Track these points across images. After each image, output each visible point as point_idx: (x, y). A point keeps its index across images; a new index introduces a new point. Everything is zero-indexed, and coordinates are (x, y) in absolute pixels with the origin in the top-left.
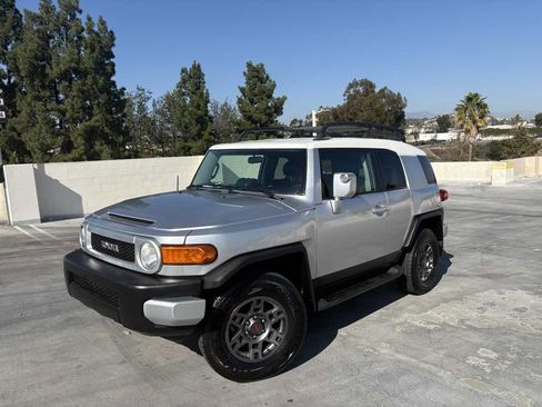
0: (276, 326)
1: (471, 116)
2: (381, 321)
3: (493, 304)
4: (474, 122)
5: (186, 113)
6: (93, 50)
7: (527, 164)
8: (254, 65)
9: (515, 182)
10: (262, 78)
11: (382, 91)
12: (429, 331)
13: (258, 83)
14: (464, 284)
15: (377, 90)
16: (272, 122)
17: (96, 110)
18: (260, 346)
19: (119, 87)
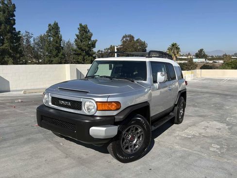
0: (139, 138)
1: (174, 52)
2: (169, 135)
3: (207, 127)
4: (175, 55)
5: (51, 45)
6: (4, 12)
7: (197, 72)
8: (83, 25)
9: (194, 79)
10: (87, 31)
11: (137, 40)
12: (190, 138)
13: (84, 33)
14: (193, 119)
15: (135, 39)
16: (91, 51)
17: (6, 41)
18: (133, 147)
19: (17, 31)
